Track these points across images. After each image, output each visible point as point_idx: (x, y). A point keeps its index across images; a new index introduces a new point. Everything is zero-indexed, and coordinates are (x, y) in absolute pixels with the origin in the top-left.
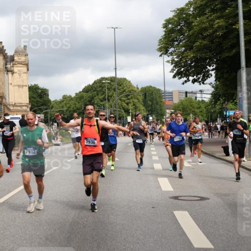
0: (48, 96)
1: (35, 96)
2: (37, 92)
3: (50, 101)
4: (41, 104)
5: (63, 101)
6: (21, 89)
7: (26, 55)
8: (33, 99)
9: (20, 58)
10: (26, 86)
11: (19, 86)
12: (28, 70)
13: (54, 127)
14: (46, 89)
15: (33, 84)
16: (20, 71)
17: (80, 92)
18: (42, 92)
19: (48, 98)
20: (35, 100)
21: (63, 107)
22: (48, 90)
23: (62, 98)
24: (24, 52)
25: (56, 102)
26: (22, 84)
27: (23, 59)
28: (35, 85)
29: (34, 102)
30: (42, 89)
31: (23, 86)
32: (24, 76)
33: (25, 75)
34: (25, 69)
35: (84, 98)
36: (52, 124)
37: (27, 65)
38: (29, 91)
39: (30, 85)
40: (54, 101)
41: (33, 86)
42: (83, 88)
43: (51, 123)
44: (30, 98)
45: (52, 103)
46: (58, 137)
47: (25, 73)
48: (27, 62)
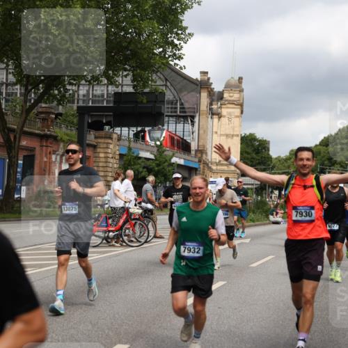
0: (269, 150)
1: (249, 150)
2: (253, 145)
3: (271, 158)
4: (257, 162)
5: (290, 158)
6: (229, 140)
7: (241, 91)
8: (247, 155)
9: (231, 95)
10: (238, 135)
11: (227, 136)
12: (242, 112)
13: (273, 195)
14: (266, 140)
15: (248, 134)
16: (230, 114)
17: (316, 146)
18: (259, 145)
19: (269, 154)
20: (249, 156)
21: (289, 167)
22: (269, 141)
23: (288, 154)
24: (238, 87)
25: (279, 159)
26: (232, 133)
27: (236, 96)
28: (251, 135)
29: (248, 159)
30: (260, 141)
31: (233, 136)
32: (236, 121)
33: (238, 119)
34: (237, 111)
35: (322, 155)
36: (272, 192)
37: (241, 105)
38: (241, 144)
39: (243, 135)
40: (276, 159)
41: (247, 137)
42: (321, 140)
43: (270, 190)
44: (241, 154)
45: (274, 162)
46: (278, 211)
47: (237, 117)
48: (241, 101)
